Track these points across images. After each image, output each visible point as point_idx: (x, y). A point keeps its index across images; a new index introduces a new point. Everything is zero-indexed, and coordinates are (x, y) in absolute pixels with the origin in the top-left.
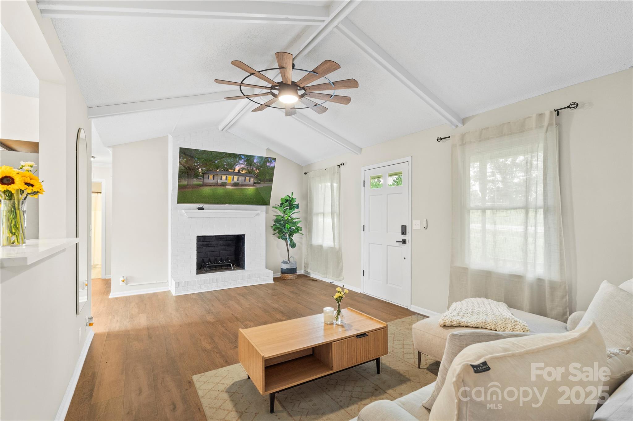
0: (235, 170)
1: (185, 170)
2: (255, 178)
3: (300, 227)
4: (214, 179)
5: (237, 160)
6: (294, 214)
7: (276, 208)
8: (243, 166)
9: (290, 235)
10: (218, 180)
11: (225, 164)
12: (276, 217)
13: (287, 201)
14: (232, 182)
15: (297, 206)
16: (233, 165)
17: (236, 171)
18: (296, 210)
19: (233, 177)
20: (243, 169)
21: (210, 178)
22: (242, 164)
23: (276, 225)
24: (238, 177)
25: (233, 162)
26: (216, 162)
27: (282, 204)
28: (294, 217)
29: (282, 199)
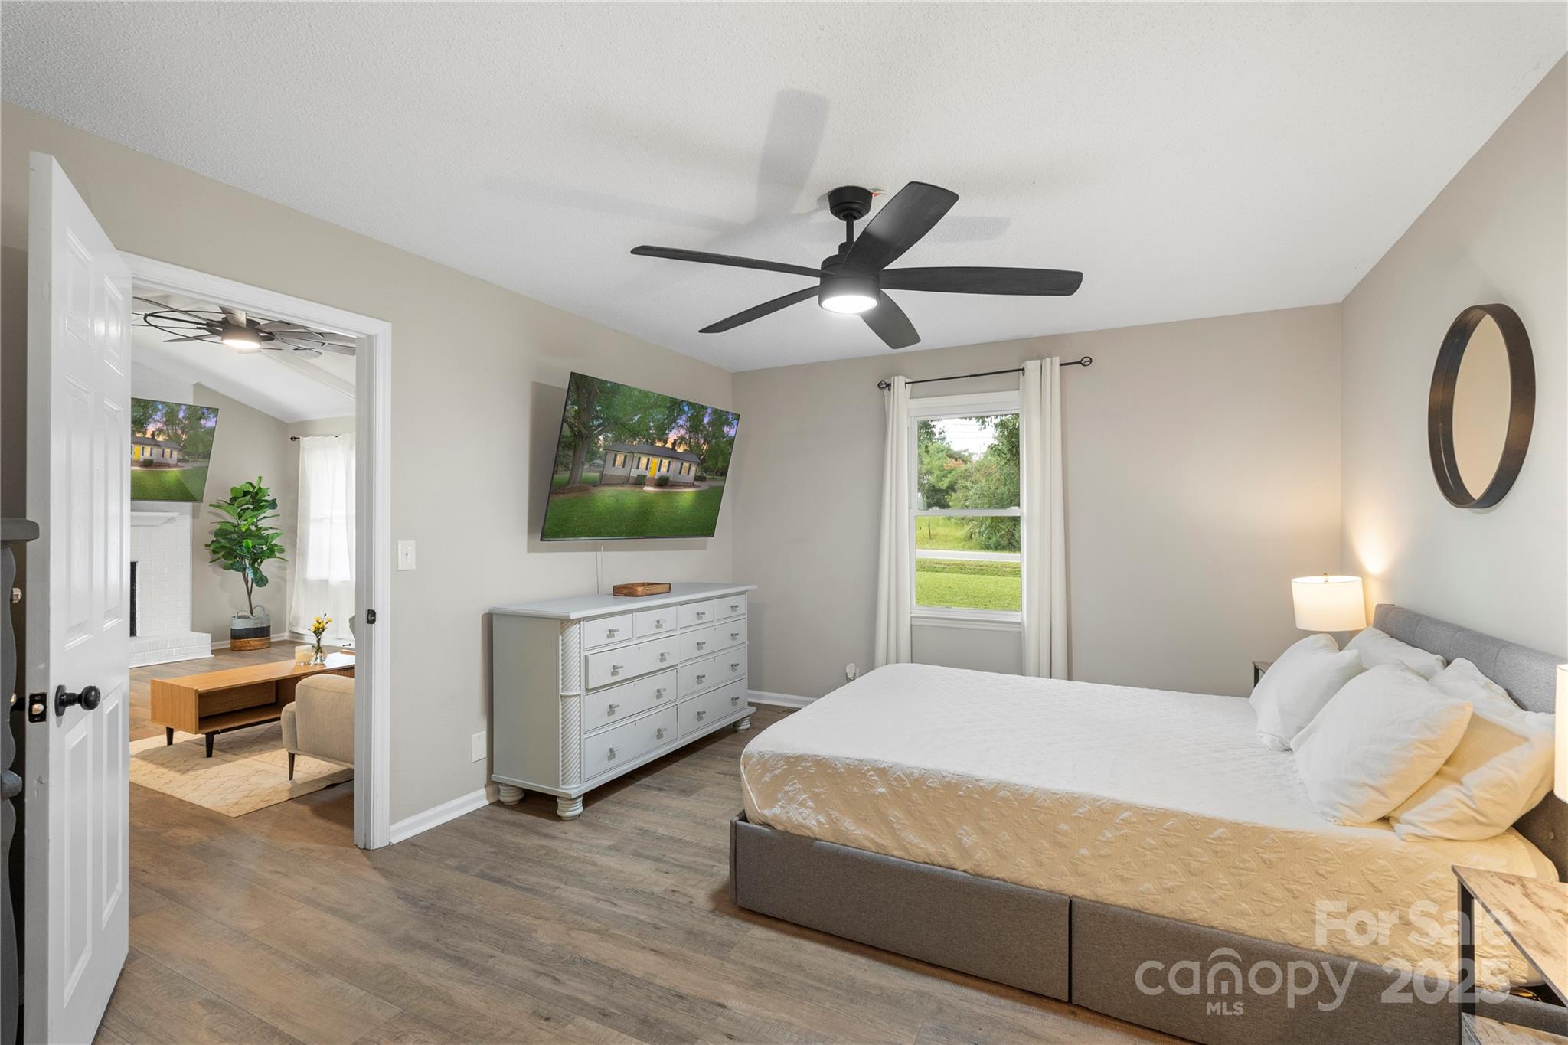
2: (180, 450)
3: (279, 544)
6: (265, 520)
7: (219, 507)
8: (159, 425)
9: (254, 561)
12: (218, 526)
13: (246, 493)
14: (142, 459)
15: (273, 504)
18: (269, 512)
20: (160, 431)
23: (220, 542)
27: (234, 499)
28: (264, 526)
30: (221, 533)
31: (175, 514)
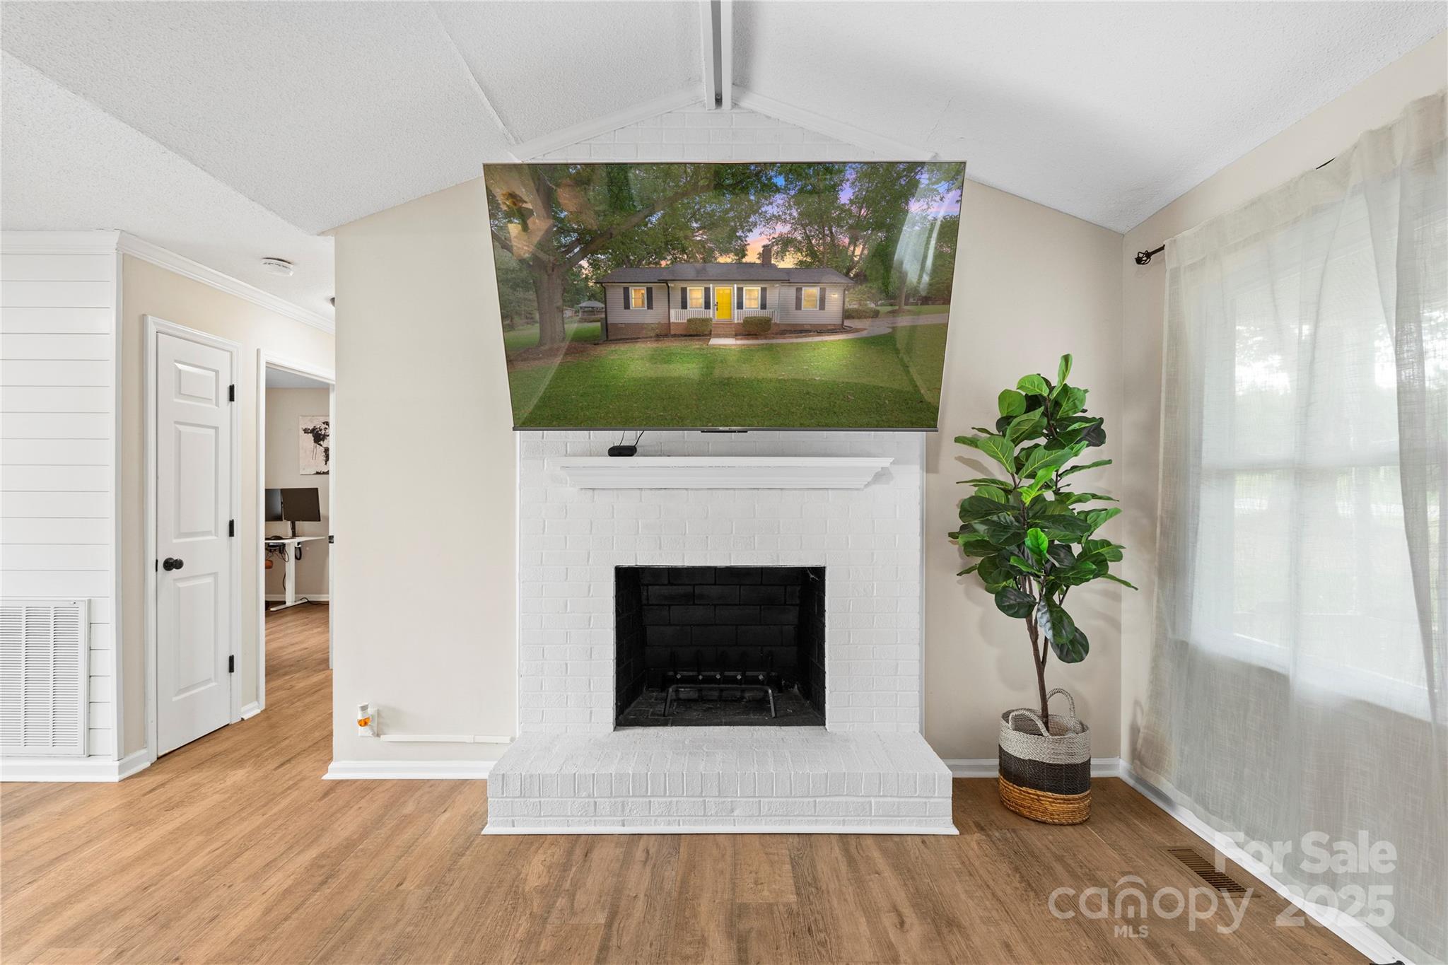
0: (744, 255)
1: (521, 270)
3: (1113, 542)
4: (650, 306)
5: (752, 198)
6: (1077, 474)
7: (972, 442)
8: (782, 229)
9: (1050, 588)
10: (672, 311)
11: (695, 225)
12: (971, 491)
13: (1033, 402)
15: (1096, 434)
16: (734, 230)
17: (752, 257)
18: (1087, 454)
19: (740, 290)
20: (786, 243)
21: (633, 302)
22: (778, 218)
23: (975, 531)
24: (764, 290)
25: (731, 214)
26: (654, 219)
27: (1003, 422)
28: (1076, 490)
29: (1005, 396)
30: (973, 509)
31: (885, 462)
